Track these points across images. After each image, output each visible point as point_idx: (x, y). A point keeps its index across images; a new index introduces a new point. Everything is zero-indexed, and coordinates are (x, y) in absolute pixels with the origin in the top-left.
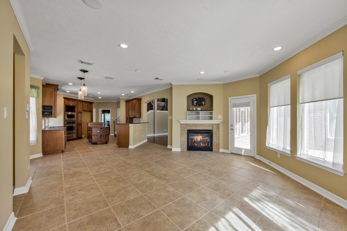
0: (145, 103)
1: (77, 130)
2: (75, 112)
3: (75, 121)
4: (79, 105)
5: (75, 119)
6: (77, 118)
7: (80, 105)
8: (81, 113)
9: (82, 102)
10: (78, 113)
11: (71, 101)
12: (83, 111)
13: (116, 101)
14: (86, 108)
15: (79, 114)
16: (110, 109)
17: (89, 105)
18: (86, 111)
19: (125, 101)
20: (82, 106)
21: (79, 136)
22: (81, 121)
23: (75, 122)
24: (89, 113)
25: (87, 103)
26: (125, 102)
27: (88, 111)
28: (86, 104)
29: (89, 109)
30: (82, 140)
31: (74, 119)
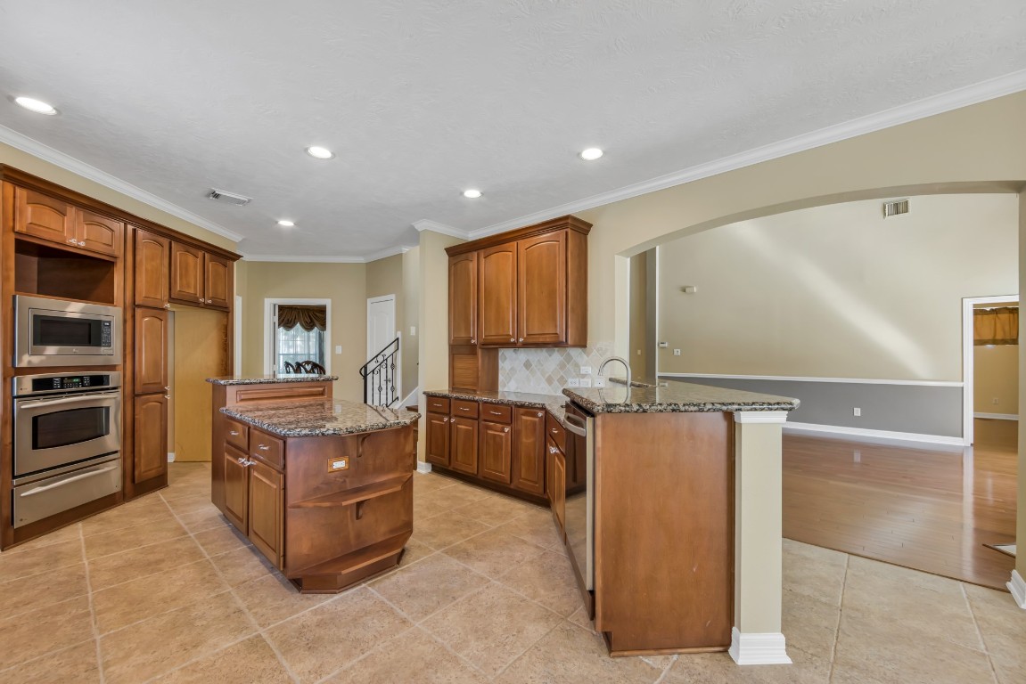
0: (622, 254)
1: (131, 433)
2: (109, 300)
3: (113, 368)
4: (142, 253)
5: (113, 351)
6: (131, 349)
7: (150, 254)
8: (157, 311)
9: (165, 241)
10: (139, 312)
11: (71, 211)
12: (172, 300)
13: (362, 260)
14: (192, 286)
15: (144, 321)
16: (327, 302)
17: (210, 265)
18: (192, 303)
19: (447, 250)
20: (166, 270)
21: (145, 469)
22: (159, 365)
23: (115, 377)
24: (207, 322)
25: (200, 254)
26: (446, 257)
27: (206, 306)
28: (191, 258)
29: (210, 292)
30: (160, 495)
31: (103, 350)
